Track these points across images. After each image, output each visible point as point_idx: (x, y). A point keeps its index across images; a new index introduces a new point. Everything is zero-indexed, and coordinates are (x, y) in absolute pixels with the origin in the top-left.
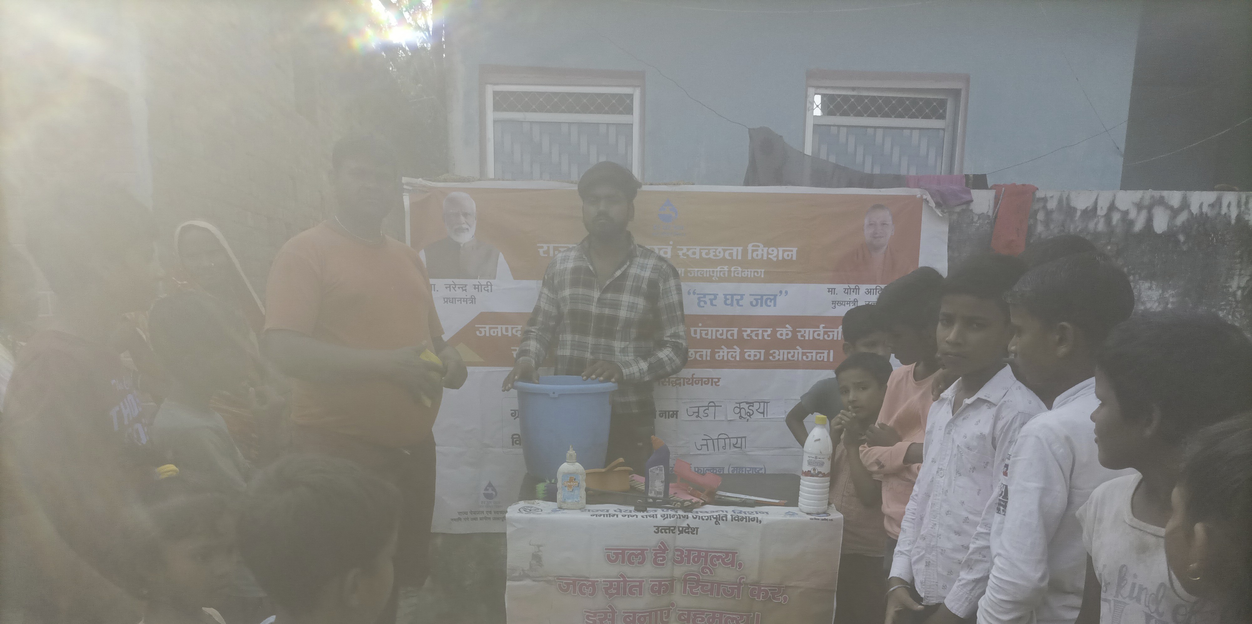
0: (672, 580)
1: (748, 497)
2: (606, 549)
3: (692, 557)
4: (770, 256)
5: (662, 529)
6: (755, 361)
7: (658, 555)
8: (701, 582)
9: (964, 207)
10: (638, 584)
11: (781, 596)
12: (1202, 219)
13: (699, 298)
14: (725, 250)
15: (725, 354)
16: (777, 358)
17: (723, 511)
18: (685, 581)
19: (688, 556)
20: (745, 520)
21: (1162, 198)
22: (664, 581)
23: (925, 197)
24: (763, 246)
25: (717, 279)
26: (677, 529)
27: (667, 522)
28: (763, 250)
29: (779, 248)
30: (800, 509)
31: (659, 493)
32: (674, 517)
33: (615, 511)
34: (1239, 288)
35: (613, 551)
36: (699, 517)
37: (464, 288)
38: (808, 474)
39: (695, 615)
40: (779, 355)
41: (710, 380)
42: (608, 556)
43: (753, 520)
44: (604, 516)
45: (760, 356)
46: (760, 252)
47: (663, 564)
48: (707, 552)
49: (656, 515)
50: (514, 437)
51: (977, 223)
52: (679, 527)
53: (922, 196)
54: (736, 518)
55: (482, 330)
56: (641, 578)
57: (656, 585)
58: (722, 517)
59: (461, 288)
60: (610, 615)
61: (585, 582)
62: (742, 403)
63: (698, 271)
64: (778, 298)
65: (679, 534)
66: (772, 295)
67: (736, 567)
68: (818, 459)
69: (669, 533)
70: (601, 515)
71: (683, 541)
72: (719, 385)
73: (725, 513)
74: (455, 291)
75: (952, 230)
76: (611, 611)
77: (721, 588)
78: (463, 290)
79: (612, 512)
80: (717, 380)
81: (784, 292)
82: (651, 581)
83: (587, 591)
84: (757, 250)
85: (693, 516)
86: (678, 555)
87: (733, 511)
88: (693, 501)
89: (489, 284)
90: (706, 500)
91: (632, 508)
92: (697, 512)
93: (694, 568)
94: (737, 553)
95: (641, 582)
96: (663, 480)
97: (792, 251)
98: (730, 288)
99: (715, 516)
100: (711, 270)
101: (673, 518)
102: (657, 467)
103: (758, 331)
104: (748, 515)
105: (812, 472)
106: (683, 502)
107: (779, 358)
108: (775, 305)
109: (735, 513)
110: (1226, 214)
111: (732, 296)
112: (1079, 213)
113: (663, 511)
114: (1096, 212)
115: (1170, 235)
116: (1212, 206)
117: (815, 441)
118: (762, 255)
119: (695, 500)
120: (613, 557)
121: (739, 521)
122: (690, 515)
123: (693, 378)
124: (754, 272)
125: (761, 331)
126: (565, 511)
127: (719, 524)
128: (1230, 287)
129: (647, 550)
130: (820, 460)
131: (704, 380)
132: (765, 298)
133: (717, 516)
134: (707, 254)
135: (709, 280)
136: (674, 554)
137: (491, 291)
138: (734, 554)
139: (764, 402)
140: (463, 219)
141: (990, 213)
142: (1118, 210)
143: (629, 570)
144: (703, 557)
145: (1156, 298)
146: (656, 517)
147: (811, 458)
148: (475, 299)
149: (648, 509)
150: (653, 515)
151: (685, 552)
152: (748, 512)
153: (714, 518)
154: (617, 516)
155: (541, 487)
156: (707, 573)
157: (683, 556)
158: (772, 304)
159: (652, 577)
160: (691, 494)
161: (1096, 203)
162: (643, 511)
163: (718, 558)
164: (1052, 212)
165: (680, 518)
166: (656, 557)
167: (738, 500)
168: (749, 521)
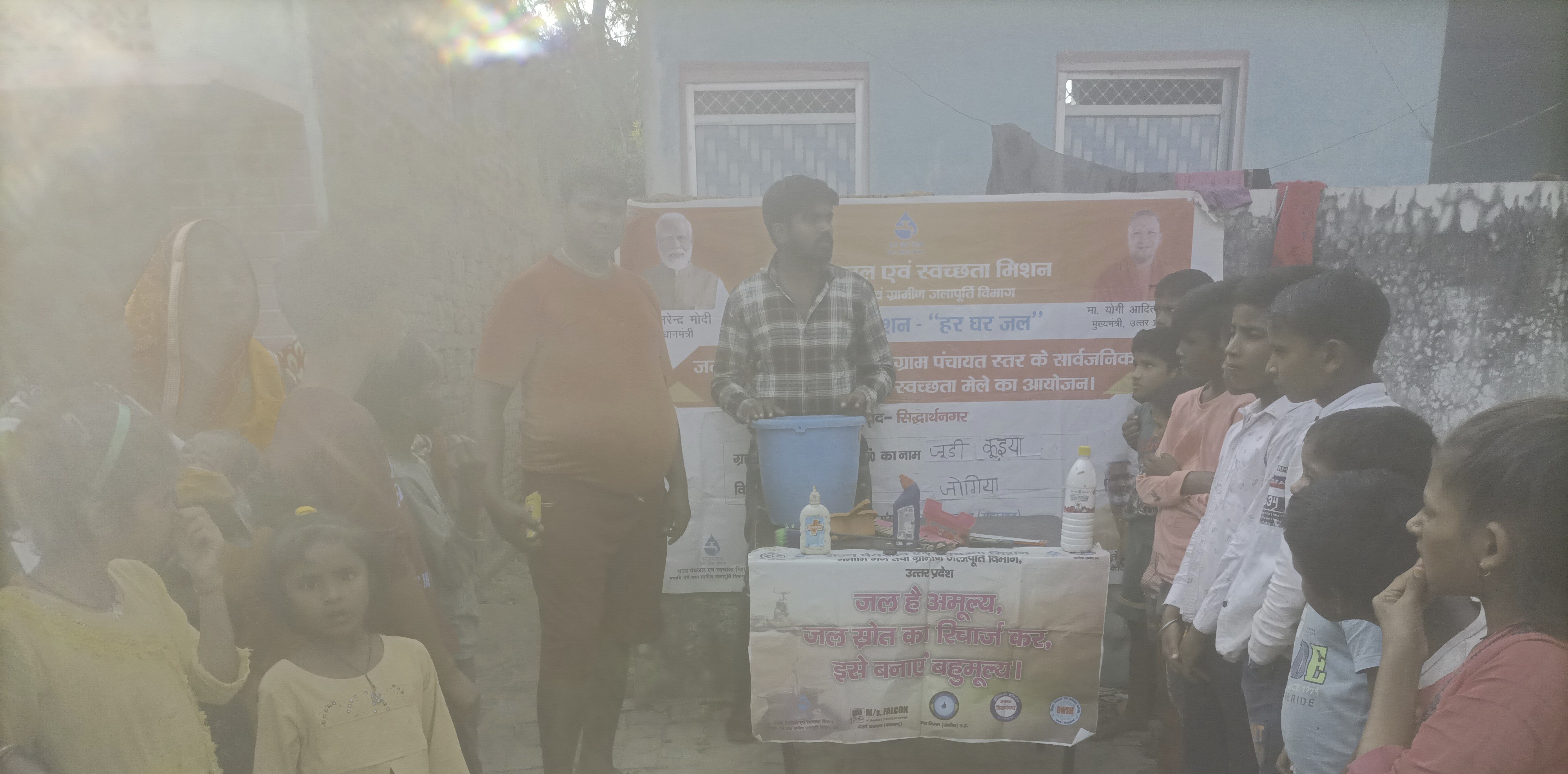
0: (926, 628)
1: (1005, 538)
2: (855, 595)
3: (947, 602)
4: (1021, 273)
5: (914, 573)
6: (1007, 392)
7: (911, 601)
8: (957, 629)
9: (1242, 209)
10: (890, 632)
11: (1044, 641)
12: (1518, 213)
13: (942, 323)
14: (970, 268)
15: (973, 385)
16: (1031, 389)
17: (979, 553)
18: (940, 628)
19: (943, 602)
20: (1003, 560)
21: (1471, 191)
22: (917, 629)
23: (1196, 200)
24: (1013, 262)
25: (962, 301)
26: (930, 573)
27: (922, 565)
28: (1013, 267)
29: (1031, 264)
30: (1063, 549)
31: (908, 535)
32: (928, 559)
33: (863, 555)
34: (1561, 292)
35: (862, 597)
36: (954, 558)
37: (680, 321)
38: (1071, 510)
39: (950, 666)
40: (1034, 384)
41: (956, 414)
42: (857, 603)
43: (1013, 560)
44: (852, 560)
45: (1013, 387)
46: (1010, 269)
47: (917, 610)
48: (963, 597)
49: (908, 558)
50: (738, 485)
51: (1256, 228)
52: (932, 570)
53: (1193, 200)
54: (994, 559)
55: (701, 366)
56: (892, 625)
57: (908, 633)
58: (979, 558)
59: (676, 321)
60: (860, 666)
61: (833, 631)
62: (992, 440)
63: (940, 292)
64: (1032, 320)
65: (933, 578)
66: (1024, 317)
67: (995, 612)
68: (1082, 494)
69: (923, 576)
70: (849, 559)
71: (938, 585)
72: (966, 421)
73: (982, 555)
74: (671, 323)
75: (1228, 236)
76: (861, 661)
77: (979, 635)
78: (679, 323)
79: (859, 556)
80: (964, 415)
81: (1038, 313)
82: (903, 629)
83: (836, 641)
84: (1007, 267)
85: (948, 559)
86: (931, 601)
87: (990, 552)
88: (947, 543)
89: (707, 314)
90: (960, 542)
91: (881, 552)
92: (951, 554)
93: (950, 614)
94: (995, 596)
95: (893, 630)
96: (913, 521)
97: (1046, 266)
98: (977, 309)
99: (971, 558)
100: (955, 290)
101: (926, 560)
102: (906, 507)
103: (1010, 357)
104: (1006, 556)
105: (1076, 507)
106: (935, 545)
107: (1034, 389)
108: (1028, 328)
109: (992, 554)
110: (1545, 207)
111: (980, 319)
112: (1374, 213)
113: (914, 554)
114: (1394, 211)
115: (1480, 235)
116: (1530, 198)
117: (1079, 473)
118: (1013, 272)
119: (948, 541)
120: (863, 604)
121: (997, 562)
122: (944, 557)
123: (936, 413)
124: (1004, 291)
125: (1013, 358)
126: (810, 556)
127: (976, 566)
128: (1551, 291)
129: (899, 595)
130: (1083, 494)
131: (949, 415)
132: (1016, 320)
133: (973, 557)
134: (951, 273)
135: (953, 301)
136: (928, 599)
137: (710, 323)
138: (992, 597)
139: (1018, 438)
140: (678, 243)
141: (1272, 216)
142: (1420, 207)
143: (879, 617)
144: (958, 601)
145: (1463, 307)
146: (908, 560)
147: (1074, 493)
148: (692, 331)
149: (898, 552)
150: (905, 558)
151: (939, 597)
152: (1006, 553)
153: (970, 559)
154: (866, 560)
155: (781, 533)
156: (963, 619)
157: (938, 601)
158: (1025, 327)
159: (904, 625)
160: (943, 536)
161: (1394, 200)
162: (893, 555)
163: (975, 602)
164: (1343, 211)
165: (934, 560)
166: (909, 603)
167: (994, 541)
168: (1008, 562)
